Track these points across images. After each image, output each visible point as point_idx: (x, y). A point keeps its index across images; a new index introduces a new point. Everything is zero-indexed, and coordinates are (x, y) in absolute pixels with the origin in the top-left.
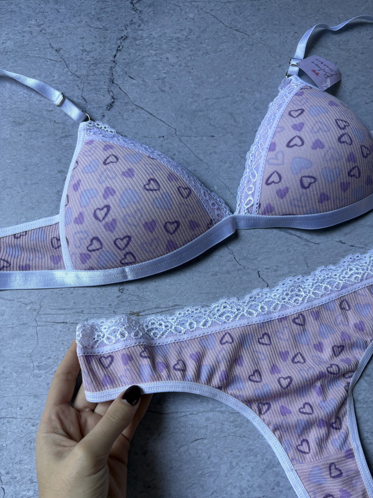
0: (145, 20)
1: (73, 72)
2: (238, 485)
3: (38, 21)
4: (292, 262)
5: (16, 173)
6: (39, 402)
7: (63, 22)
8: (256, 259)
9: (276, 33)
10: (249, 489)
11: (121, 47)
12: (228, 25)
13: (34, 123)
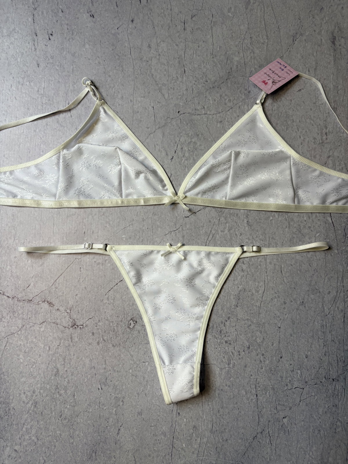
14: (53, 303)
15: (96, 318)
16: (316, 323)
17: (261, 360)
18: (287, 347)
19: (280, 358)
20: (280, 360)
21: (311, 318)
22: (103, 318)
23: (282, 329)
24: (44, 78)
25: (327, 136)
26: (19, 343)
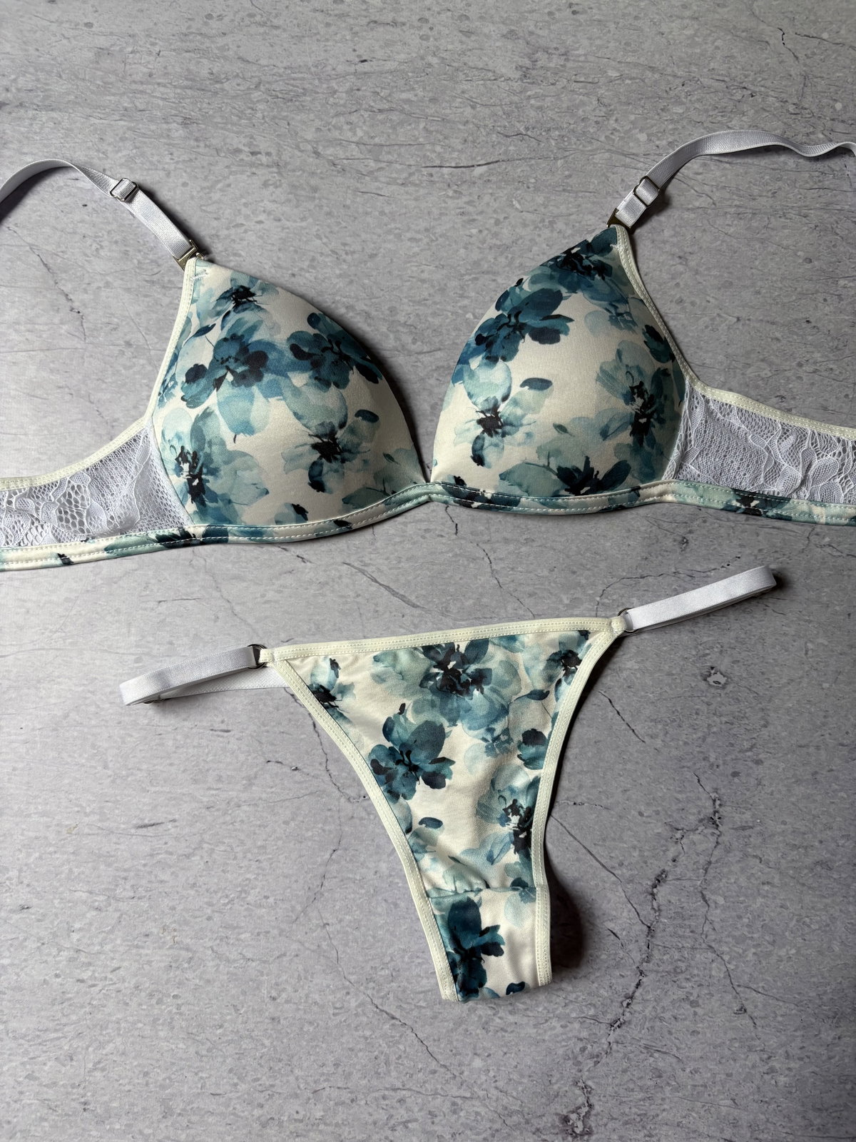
0: (570, 1062)
1: (720, 960)
2: (555, 234)
3: (773, 1082)
4: (397, 539)
5: (832, 770)
6: (820, 400)
7: (727, 1075)
8: (456, 555)
9: (316, 1003)
10: (540, 225)
11: (625, 1004)
12: (409, 1032)
13: (796, 861)
14: (658, 871)
15: (698, 766)
16: (732, 230)
17: (812, 370)
18: (784, 305)
19: (810, 325)
20: (813, 324)
21: (719, 243)
22: (698, 749)
23: (743, 315)
24: (62, 893)
25: (260, 153)
26: (750, 956)
